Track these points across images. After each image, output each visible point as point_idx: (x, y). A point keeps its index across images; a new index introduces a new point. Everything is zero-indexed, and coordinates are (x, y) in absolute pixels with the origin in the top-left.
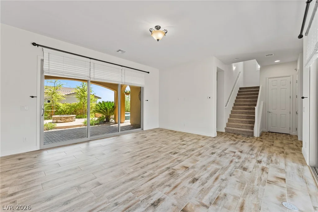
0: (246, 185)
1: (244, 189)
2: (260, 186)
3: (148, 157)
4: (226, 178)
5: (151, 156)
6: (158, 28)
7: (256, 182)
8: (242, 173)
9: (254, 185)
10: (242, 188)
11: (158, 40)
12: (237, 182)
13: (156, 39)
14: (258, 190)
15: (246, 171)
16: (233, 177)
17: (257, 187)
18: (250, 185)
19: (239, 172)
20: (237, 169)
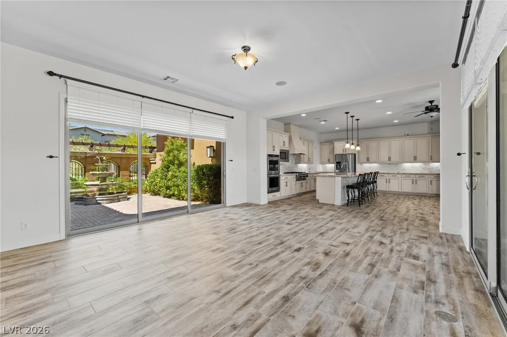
3: (260, 243)
5: (255, 245)
11: (246, 68)
13: (243, 66)
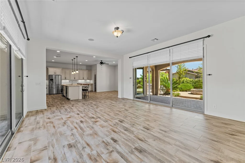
0: (59, 135)
1: (58, 133)
2: (51, 140)
4: (72, 131)
6: (117, 28)
7: (55, 141)
8: (69, 141)
9: (55, 138)
10: (60, 133)
12: (65, 134)
14: (51, 137)
15: (68, 145)
16: (70, 134)
17: (52, 139)
18: (57, 137)
19: (71, 140)
20: (75, 141)
